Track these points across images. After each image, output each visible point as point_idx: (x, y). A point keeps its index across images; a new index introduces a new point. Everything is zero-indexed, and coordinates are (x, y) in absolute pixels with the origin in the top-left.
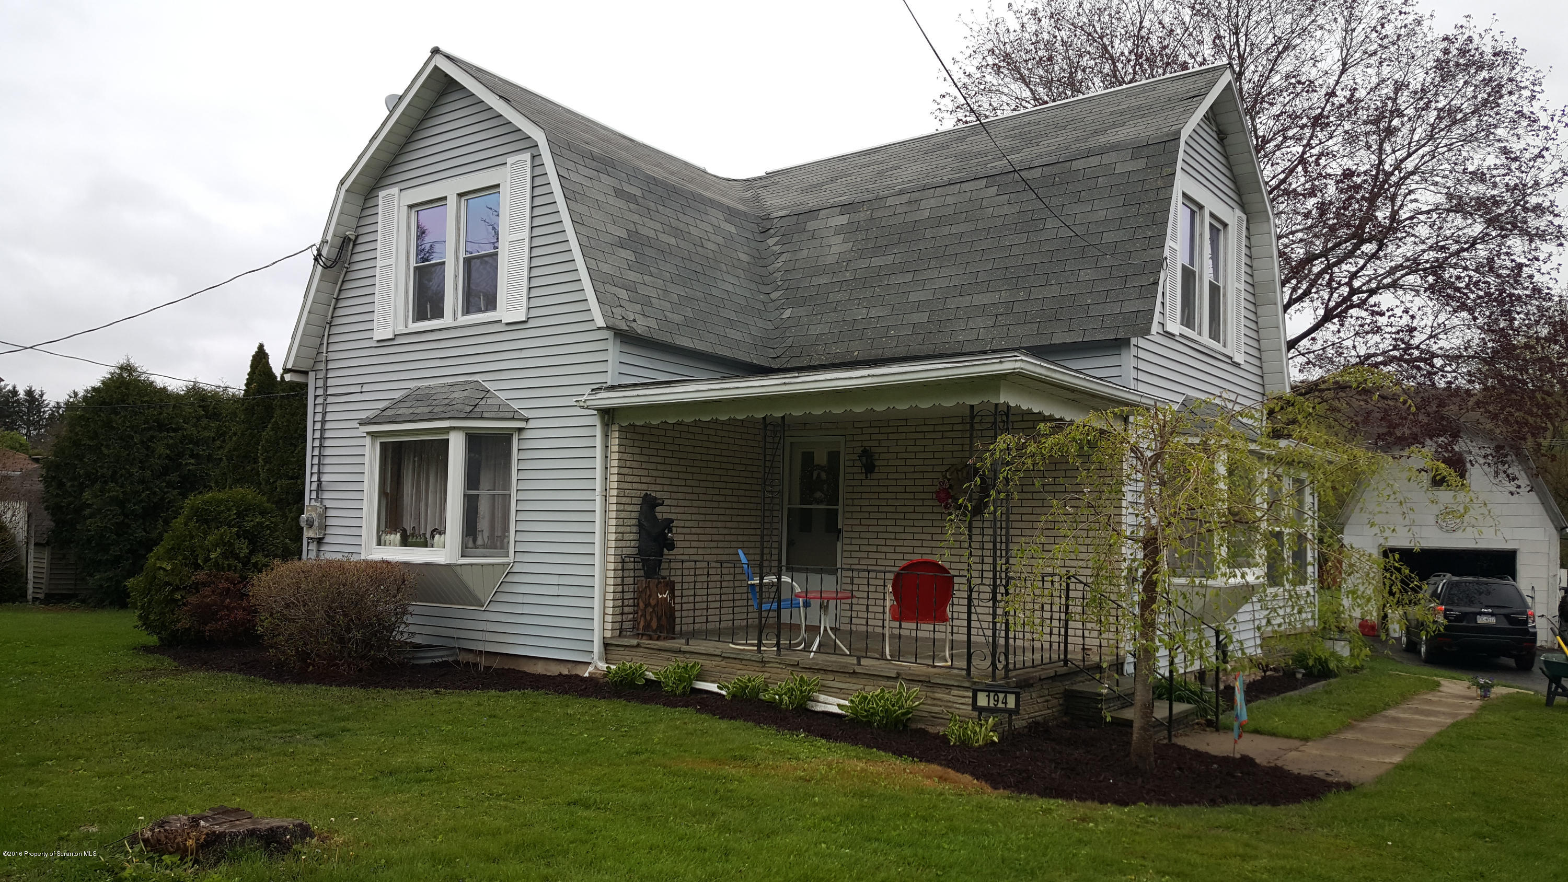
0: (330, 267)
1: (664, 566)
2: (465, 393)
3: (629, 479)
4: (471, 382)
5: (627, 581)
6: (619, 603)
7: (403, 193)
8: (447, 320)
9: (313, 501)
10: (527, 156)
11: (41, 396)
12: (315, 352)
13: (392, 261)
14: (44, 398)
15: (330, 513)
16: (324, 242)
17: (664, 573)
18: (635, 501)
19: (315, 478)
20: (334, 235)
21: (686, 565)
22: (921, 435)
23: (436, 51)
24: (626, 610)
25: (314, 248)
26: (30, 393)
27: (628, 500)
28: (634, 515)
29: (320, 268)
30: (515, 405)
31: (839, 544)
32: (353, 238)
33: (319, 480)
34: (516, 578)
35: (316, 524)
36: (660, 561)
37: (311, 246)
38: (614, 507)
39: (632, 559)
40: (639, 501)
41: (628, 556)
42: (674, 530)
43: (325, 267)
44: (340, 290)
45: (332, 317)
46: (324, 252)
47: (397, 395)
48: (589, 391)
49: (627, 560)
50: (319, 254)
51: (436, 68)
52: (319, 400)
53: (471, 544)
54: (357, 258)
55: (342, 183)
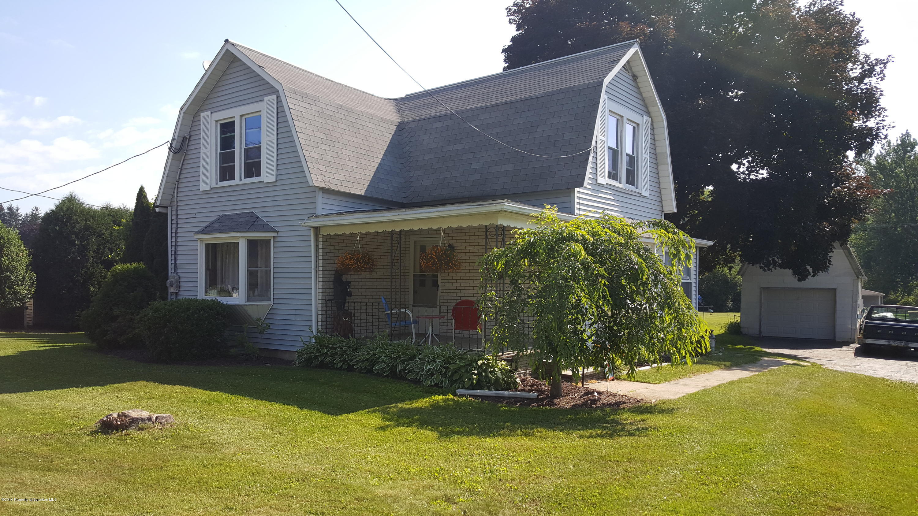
0: (177, 153)
1: (346, 305)
2: (247, 219)
3: (328, 261)
4: (250, 213)
5: (328, 312)
6: (325, 323)
7: (213, 114)
8: (237, 181)
9: (172, 273)
10: (274, 97)
11: (17, 210)
12: (171, 196)
13: (208, 150)
14: (19, 212)
15: (182, 280)
16: (173, 139)
17: (346, 308)
18: (332, 272)
19: (173, 262)
20: (178, 136)
21: (356, 304)
22: (477, 237)
23: (227, 41)
24: (328, 326)
25: (169, 143)
26: (10, 209)
27: (328, 272)
28: (331, 280)
29: (172, 154)
30: (272, 225)
31: (438, 292)
32: (188, 137)
33: (175, 263)
34: (275, 312)
35: (174, 285)
36: (345, 303)
37: (167, 142)
38: (321, 276)
39: (331, 302)
40: (334, 273)
41: (329, 300)
42: (352, 287)
43: (174, 153)
44: (182, 164)
45: (179, 179)
46: (173, 146)
47: (213, 219)
48: (307, 218)
49: (328, 302)
50: (171, 146)
51: (227, 50)
52: (174, 222)
53: (251, 295)
54: (190, 148)
55: (181, 109)
